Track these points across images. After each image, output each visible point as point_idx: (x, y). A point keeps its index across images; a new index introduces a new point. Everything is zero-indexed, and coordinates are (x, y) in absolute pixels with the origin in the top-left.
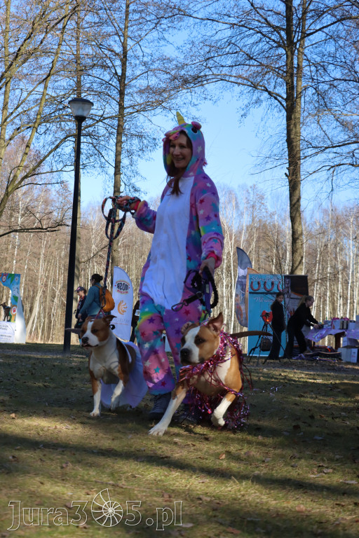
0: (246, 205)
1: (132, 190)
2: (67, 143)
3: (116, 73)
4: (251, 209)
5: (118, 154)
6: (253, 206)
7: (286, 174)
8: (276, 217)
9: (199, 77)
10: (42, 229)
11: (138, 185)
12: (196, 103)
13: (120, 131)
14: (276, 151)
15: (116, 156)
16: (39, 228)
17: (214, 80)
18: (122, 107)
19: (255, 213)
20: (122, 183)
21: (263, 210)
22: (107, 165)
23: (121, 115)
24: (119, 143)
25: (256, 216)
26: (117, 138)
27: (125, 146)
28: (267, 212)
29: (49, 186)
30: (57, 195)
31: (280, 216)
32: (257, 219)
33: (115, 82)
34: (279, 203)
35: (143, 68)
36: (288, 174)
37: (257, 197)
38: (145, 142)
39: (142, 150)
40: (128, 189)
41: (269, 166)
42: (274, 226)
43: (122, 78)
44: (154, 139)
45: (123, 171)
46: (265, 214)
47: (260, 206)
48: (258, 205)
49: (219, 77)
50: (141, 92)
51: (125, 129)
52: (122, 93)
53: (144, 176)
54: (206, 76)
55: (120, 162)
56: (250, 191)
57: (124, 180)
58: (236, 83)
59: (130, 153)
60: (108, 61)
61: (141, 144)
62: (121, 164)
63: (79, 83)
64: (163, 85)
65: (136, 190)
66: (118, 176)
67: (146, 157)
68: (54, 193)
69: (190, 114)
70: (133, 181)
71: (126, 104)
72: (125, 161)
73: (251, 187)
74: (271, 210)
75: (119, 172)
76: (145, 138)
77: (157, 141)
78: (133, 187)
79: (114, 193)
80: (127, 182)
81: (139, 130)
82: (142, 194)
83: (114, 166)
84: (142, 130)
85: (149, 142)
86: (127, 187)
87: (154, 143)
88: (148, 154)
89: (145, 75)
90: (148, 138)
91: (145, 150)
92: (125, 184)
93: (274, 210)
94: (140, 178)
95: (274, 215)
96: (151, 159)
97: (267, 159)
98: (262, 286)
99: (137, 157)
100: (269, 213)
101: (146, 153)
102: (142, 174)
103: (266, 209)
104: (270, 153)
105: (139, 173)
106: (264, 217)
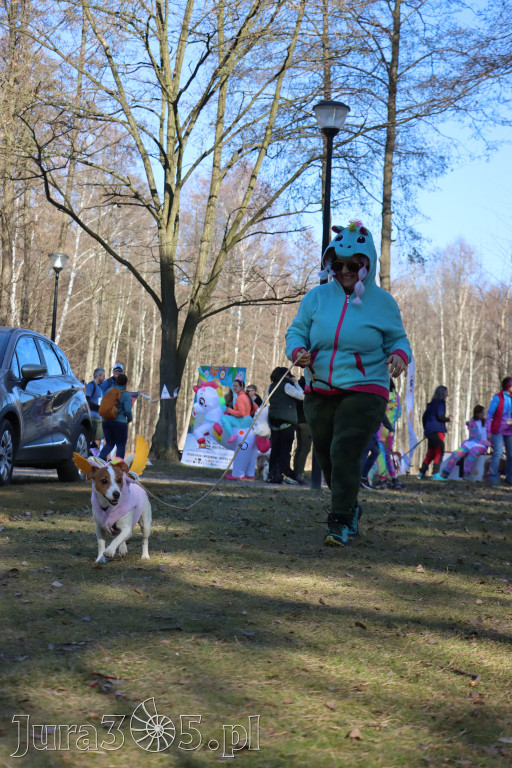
1: (409, 237)
2: (310, 170)
3: (383, 59)
5: (387, 184)
10: (276, 299)
11: (417, 229)
12: (507, 98)
13: (390, 147)
15: (384, 185)
16: (272, 299)
18: (392, 113)
20: (394, 227)
22: (371, 200)
23: (390, 126)
24: (388, 167)
26: (385, 160)
29: (284, 236)
30: (297, 249)
33: (382, 73)
35: (425, 48)
38: (428, 162)
39: (423, 175)
40: (402, 236)
43: (392, 67)
44: (442, 158)
45: (394, 207)
50: (421, 86)
51: (398, 144)
52: (392, 90)
53: (427, 215)
55: (390, 195)
57: (397, 222)
59: (405, 181)
60: (372, 42)
61: (422, 166)
62: (392, 198)
63: (327, 77)
64: (456, 74)
65: (416, 237)
66: (387, 216)
67: (430, 185)
68: (292, 246)
69: (499, 115)
70: (410, 222)
72: (397, 194)
75: (388, 211)
76: (428, 157)
77: (446, 160)
78: (411, 232)
79: (382, 242)
80: (401, 225)
81: (418, 145)
82: (425, 243)
83: (382, 201)
84: (423, 145)
85: (435, 162)
86: (401, 232)
87: (442, 164)
88: (432, 181)
89: (428, 59)
90: (432, 157)
91: (428, 174)
92: (398, 229)
94: (421, 219)
96: (437, 190)
99: (417, 187)
101: (430, 179)
102: (424, 212)
105: (419, 210)
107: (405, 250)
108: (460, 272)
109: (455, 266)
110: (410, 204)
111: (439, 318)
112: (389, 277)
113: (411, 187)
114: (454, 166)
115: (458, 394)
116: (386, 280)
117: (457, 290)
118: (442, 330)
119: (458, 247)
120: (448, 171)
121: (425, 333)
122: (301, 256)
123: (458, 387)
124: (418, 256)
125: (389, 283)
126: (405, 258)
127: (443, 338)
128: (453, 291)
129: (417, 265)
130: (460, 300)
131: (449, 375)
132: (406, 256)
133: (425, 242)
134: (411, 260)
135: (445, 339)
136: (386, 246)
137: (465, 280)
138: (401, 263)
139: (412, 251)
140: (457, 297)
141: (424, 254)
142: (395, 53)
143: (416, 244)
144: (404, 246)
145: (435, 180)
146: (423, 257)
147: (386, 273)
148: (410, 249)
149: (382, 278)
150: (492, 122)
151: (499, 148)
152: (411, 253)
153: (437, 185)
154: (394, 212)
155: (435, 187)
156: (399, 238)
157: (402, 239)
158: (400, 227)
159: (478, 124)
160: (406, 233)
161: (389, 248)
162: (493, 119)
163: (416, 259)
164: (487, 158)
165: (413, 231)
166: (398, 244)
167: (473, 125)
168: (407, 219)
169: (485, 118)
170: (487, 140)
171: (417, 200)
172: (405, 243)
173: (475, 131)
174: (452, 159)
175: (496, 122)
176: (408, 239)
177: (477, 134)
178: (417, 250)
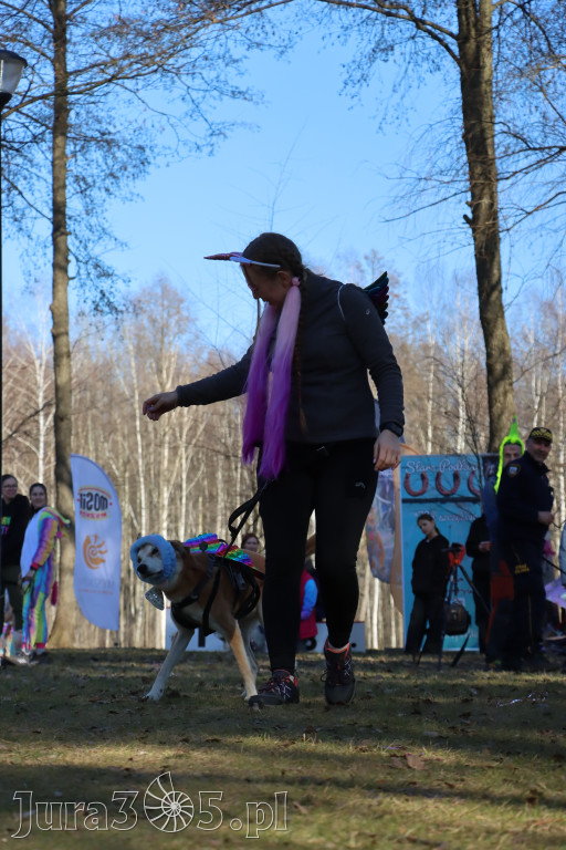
1: (93, 273)
5: (58, 187)
7: (465, 217)
8: (429, 326)
12: (235, 57)
13: (60, 126)
14: (443, 163)
15: (54, 191)
18: (62, 75)
20: (71, 257)
23: (60, 95)
24: (58, 167)
26: (53, 149)
27: (75, 166)
28: (407, 316)
31: (439, 322)
33: (41, 11)
34: (435, 293)
36: (470, 216)
38: (119, 154)
39: (112, 175)
40: (83, 272)
41: (428, 198)
42: (426, 348)
44: (141, 148)
45: (71, 225)
46: (402, 320)
51: (70, 126)
52: (58, 38)
53: (119, 238)
55: (64, 206)
57: (77, 250)
58: (340, 3)
59: (85, 184)
61: (110, 162)
62: (68, 212)
64: (160, 15)
65: (107, 275)
66: (60, 239)
67: (124, 192)
69: (226, 82)
70: (96, 250)
71: (71, 66)
72: (74, 205)
73: (366, 258)
75: (62, 230)
76: (119, 147)
77: (148, 152)
78: (97, 266)
79: (54, 281)
80: (82, 255)
81: (104, 126)
82: (120, 285)
83: (50, 215)
84: (111, 129)
85: (130, 157)
86: (81, 265)
87: (141, 159)
88: (127, 185)
90: (126, 147)
91: (119, 174)
92: (78, 260)
93: (423, 310)
94: (112, 244)
95: (423, 321)
96: (135, 198)
97: (423, 182)
98: (432, 483)
99: (104, 194)
100: (413, 317)
101: (123, 182)
102: (116, 234)
103: (405, 309)
104: (428, 167)
105: (108, 231)
106: (401, 327)
107: (88, 294)
108: (163, 331)
109: (153, 321)
110: (93, 221)
111: (132, 405)
112: (67, 333)
113: (95, 193)
114: (160, 160)
115: (165, 525)
116: (63, 340)
117: (158, 361)
118: (138, 423)
119: (158, 291)
120: (150, 169)
121: (111, 429)
123: (165, 515)
124: (109, 304)
125: (68, 346)
126: (88, 307)
127: (139, 437)
128: (151, 362)
129: (108, 318)
130: (164, 376)
131: (149, 494)
132: (89, 302)
133: (120, 282)
134: (98, 309)
135: (142, 437)
136: (60, 287)
137: (170, 343)
138: (82, 314)
139: (99, 295)
140: (159, 371)
141: (117, 300)
143: (105, 284)
144: (87, 288)
145: (131, 184)
146: (116, 304)
147: (62, 330)
148: (95, 293)
149: (55, 337)
150: (215, 93)
151: (228, 133)
152: (98, 299)
153: (135, 191)
154: (70, 233)
155: (132, 194)
156: (78, 273)
157: (84, 277)
158: (81, 258)
159: (194, 95)
160: (90, 267)
161: (66, 290)
162: (218, 88)
163: (106, 309)
164: (209, 149)
165: (100, 264)
166: (79, 284)
167: (187, 97)
168: (90, 245)
169: (205, 86)
170: (210, 120)
171: (105, 215)
172: (89, 282)
173: (191, 106)
174: (156, 150)
175: (222, 93)
176: (92, 276)
177: (194, 111)
178: (107, 294)
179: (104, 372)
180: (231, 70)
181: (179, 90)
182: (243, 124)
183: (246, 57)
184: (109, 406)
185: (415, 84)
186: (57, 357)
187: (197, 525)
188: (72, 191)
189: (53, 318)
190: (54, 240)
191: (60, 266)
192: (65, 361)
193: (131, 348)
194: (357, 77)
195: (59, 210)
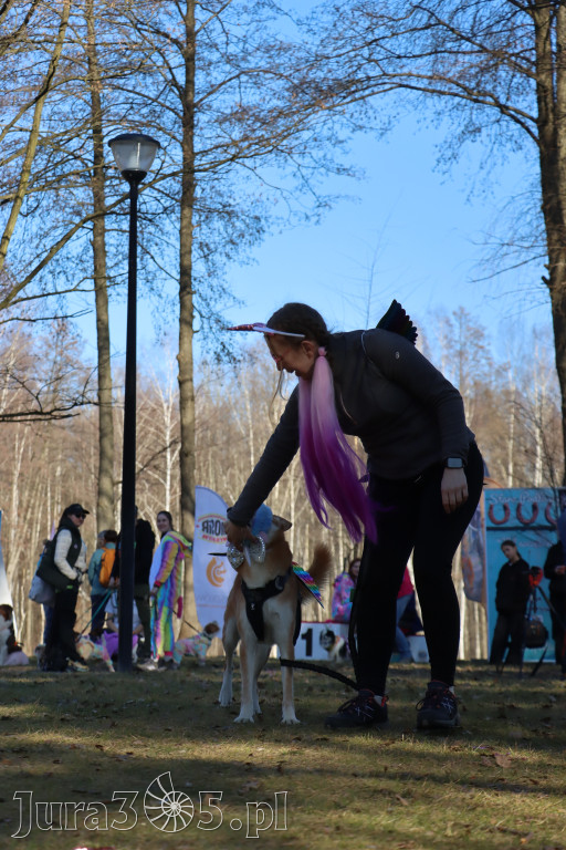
0: (445, 352)
1: (215, 326)
3: (174, 82)
4: (456, 360)
5: (185, 253)
6: (461, 354)
7: (544, 278)
8: (510, 374)
9: (353, 82)
10: (42, 413)
12: (341, 138)
13: (187, 199)
14: (524, 230)
15: (181, 256)
16: (36, 413)
17: (387, 87)
18: (190, 156)
19: (466, 369)
20: (195, 314)
21: (483, 361)
23: (188, 173)
24: (185, 235)
25: (468, 375)
26: (181, 219)
27: (201, 234)
28: (490, 365)
31: (519, 371)
32: (469, 381)
34: (516, 345)
35: (228, 67)
36: (548, 277)
37: (468, 334)
38: (238, 224)
39: (232, 242)
40: (206, 326)
42: (508, 393)
43: (185, 92)
44: (257, 218)
45: (195, 285)
46: (486, 369)
47: (476, 352)
48: (470, 350)
49: (396, 80)
51: (196, 199)
52: (188, 123)
54: (369, 78)
55: (191, 269)
56: (453, 320)
58: (433, 91)
59: (208, 250)
60: (156, 57)
61: (230, 230)
62: (194, 274)
63: (95, 102)
64: (275, 103)
65: (225, 328)
66: (186, 297)
67: (242, 256)
69: (332, 161)
70: (217, 307)
71: (198, 147)
72: (199, 268)
73: (454, 313)
74: (498, 359)
75: (188, 290)
76: (238, 218)
77: (263, 221)
78: (218, 321)
79: (180, 334)
80: (205, 311)
81: (226, 199)
83: (178, 277)
84: (231, 201)
85: (247, 226)
86: (205, 320)
87: (257, 227)
88: (244, 251)
89: (235, 82)
90: (244, 217)
91: (238, 241)
92: (201, 316)
93: (505, 360)
94: (231, 302)
95: (506, 370)
96: (251, 261)
97: (505, 248)
98: (513, 513)
99: (224, 259)
100: (496, 366)
101: (242, 247)
102: (233, 293)
103: (488, 359)
104: (511, 233)
105: (228, 291)
106: (485, 375)
107: (210, 346)
110: (215, 282)
111: (247, 443)
112: (191, 380)
113: (217, 257)
114: (274, 229)
116: (187, 386)
118: (253, 458)
120: (265, 236)
121: (229, 464)
122: (51, 357)
124: (229, 354)
125: (192, 390)
126: (210, 357)
129: (228, 367)
132: (212, 353)
134: (219, 359)
136: (186, 339)
138: (205, 363)
139: (220, 347)
141: (236, 351)
142: (190, 73)
144: (209, 341)
145: (248, 250)
146: (235, 355)
147: (187, 377)
148: (216, 345)
149: (181, 383)
150: (323, 170)
151: (333, 205)
152: (219, 350)
153: (252, 256)
154: (195, 292)
155: (248, 258)
156: (202, 328)
157: (206, 330)
158: (204, 314)
159: (304, 171)
160: (212, 321)
161: (191, 342)
162: (325, 165)
163: (226, 359)
164: (317, 218)
165: (221, 319)
166: (202, 337)
167: (298, 174)
168: (212, 303)
169: (313, 164)
170: (317, 194)
171: (225, 277)
172: (211, 335)
173: (301, 181)
174: (270, 220)
175: (328, 170)
176: (214, 330)
177: (303, 186)
178: (227, 346)
179: (223, 414)
180: (338, 150)
181: (291, 168)
182: (347, 196)
183: (350, 138)
184: (227, 443)
185: (500, 162)
186: (183, 401)
187: (304, 549)
188: (197, 256)
189: (180, 366)
190: (181, 298)
191: (185, 321)
192: (189, 403)
193: (247, 392)
194: (449, 155)
195: (185, 272)
